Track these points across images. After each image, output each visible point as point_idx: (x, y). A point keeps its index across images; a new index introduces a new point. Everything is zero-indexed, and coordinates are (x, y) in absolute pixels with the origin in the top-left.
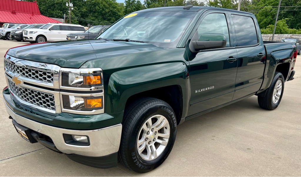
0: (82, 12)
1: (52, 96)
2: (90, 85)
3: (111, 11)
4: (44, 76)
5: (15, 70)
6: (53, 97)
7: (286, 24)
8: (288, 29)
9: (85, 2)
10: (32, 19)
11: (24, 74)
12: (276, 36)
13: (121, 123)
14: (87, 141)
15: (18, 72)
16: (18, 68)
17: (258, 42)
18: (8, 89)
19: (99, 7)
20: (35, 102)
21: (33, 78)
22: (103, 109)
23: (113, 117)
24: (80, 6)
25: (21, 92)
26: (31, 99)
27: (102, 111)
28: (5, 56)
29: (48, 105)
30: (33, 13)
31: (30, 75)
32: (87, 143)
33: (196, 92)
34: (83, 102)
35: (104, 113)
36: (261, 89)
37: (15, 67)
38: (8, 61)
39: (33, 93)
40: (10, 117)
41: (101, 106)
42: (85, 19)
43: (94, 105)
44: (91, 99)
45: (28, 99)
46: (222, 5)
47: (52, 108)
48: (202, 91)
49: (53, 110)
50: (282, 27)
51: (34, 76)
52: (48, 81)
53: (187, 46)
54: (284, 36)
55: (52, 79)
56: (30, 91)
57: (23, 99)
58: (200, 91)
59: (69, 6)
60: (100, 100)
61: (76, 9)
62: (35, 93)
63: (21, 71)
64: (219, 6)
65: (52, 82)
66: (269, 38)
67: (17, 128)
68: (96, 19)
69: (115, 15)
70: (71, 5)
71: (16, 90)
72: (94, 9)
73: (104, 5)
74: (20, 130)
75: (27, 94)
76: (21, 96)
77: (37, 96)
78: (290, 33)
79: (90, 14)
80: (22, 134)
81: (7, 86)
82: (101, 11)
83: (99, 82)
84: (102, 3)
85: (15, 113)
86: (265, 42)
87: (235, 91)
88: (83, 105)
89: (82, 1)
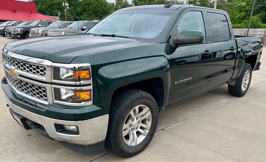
0: (77, 11)
1: (44, 88)
2: (80, 79)
3: (103, 9)
4: (37, 70)
5: (11, 63)
6: (46, 89)
7: (260, 20)
8: (261, 24)
9: (80, 2)
10: (30, 17)
11: (19, 67)
12: (251, 30)
13: (108, 114)
14: (76, 130)
15: (14, 65)
16: (14, 61)
17: (230, 37)
18: (6, 79)
19: (92, 6)
20: (29, 93)
21: (27, 71)
22: (92, 101)
23: (101, 109)
24: (75, 5)
25: (17, 83)
26: (26, 90)
27: (91, 103)
28: (3, 50)
29: (40, 96)
30: (31, 11)
31: (25, 69)
32: (77, 133)
33: (176, 83)
34: (73, 94)
35: (93, 104)
36: (232, 79)
37: (11, 60)
38: (5, 54)
39: (28, 85)
40: (8, 105)
41: (89, 98)
42: (80, 16)
43: (83, 97)
44: (80, 92)
45: (23, 90)
46: (200, 3)
47: (44, 99)
48: (181, 82)
49: (45, 101)
50: (256, 22)
51: (28, 70)
52: (41, 74)
53: (168, 41)
54: (259, 31)
55: (45, 73)
56: (24, 83)
57: (19, 90)
58: (179, 82)
59: (65, 5)
60: (89, 93)
61: (72, 8)
62: (29, 85)
63: (17, 65)
64: (197, 4)
65: (45, 75)
66: (244, 32)
67: (14, 116)
68: (89, 17)
69: (106, 13)
70: (67, 4)
71: (13, 81)
72: (88, 8)
73: (96, 5)
74: (16, 117)
75: (22, 85)
76: (16, 87)
77: (31, 87)
78: (264, 28)
79: (85, 12)
80: (18, 121)
81: (5, 76)
82: (94, 9)
83: (88, 76)
84: (94, 2)
85: (12, 103)
86: (236, 36)
87: (210, 81)
88: (73, 97)
89: (78, 0)
